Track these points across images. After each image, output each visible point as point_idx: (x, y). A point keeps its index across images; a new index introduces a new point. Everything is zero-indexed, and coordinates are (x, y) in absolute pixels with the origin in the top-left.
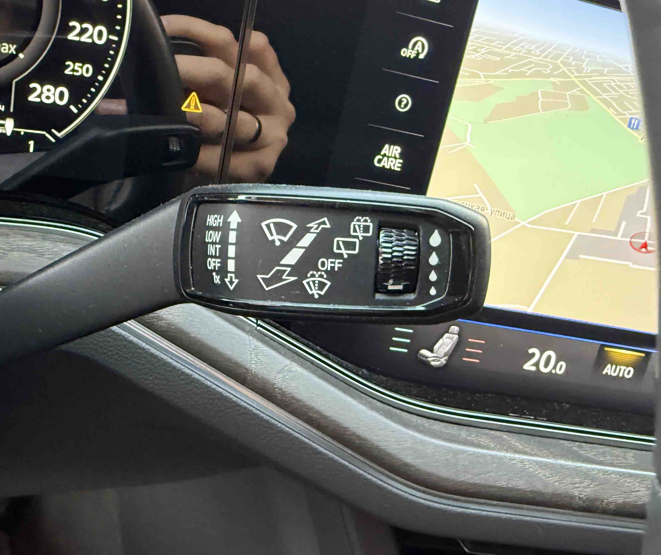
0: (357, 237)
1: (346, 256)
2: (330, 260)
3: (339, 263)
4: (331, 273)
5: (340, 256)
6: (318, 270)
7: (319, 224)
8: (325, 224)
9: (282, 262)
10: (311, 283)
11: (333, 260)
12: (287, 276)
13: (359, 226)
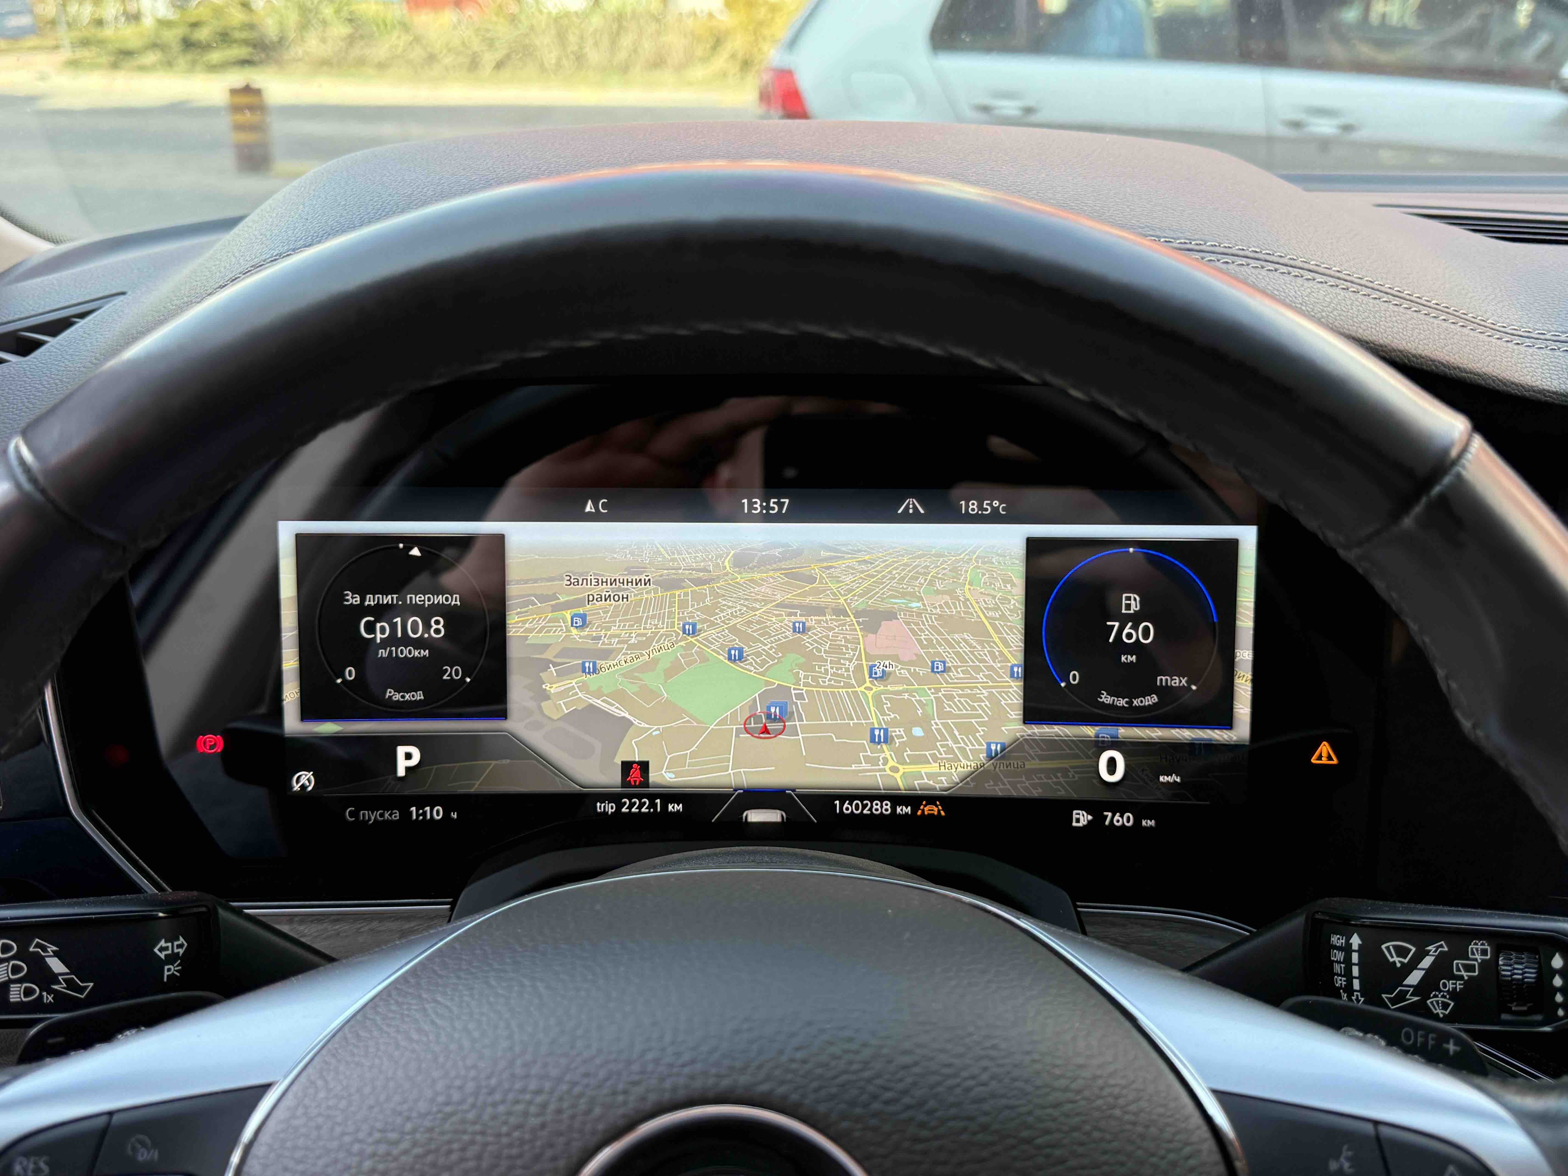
0: (1476, 960)
1: (1466, 978)
2: (1451, 982)
3: (1460, 984)
4: (1453, 994)
5: (1461, 978)
6: (1440, 991)
7: (1438, 948)
8: (1443, 947)
9: (1405, 983)
10: (1434, 1003)
11: (1455, 982)
12: (1410, 996)
13: (1477, 950)
